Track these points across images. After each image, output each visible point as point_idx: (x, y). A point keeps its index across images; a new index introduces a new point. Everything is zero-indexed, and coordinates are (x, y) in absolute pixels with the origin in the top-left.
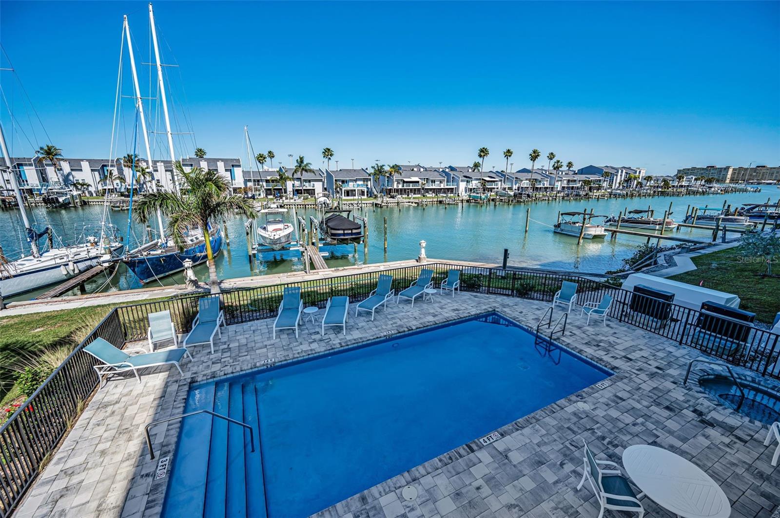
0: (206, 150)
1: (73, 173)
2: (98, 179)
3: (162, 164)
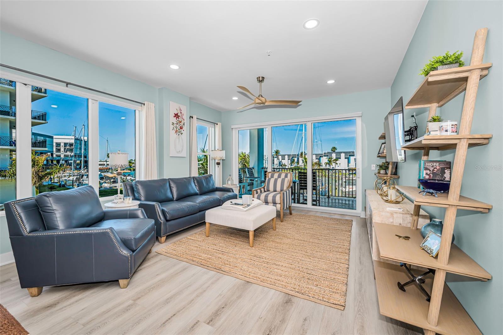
0: (337, 148)
1: (282, 160)
2: (290, 163)
3: (315, 155)
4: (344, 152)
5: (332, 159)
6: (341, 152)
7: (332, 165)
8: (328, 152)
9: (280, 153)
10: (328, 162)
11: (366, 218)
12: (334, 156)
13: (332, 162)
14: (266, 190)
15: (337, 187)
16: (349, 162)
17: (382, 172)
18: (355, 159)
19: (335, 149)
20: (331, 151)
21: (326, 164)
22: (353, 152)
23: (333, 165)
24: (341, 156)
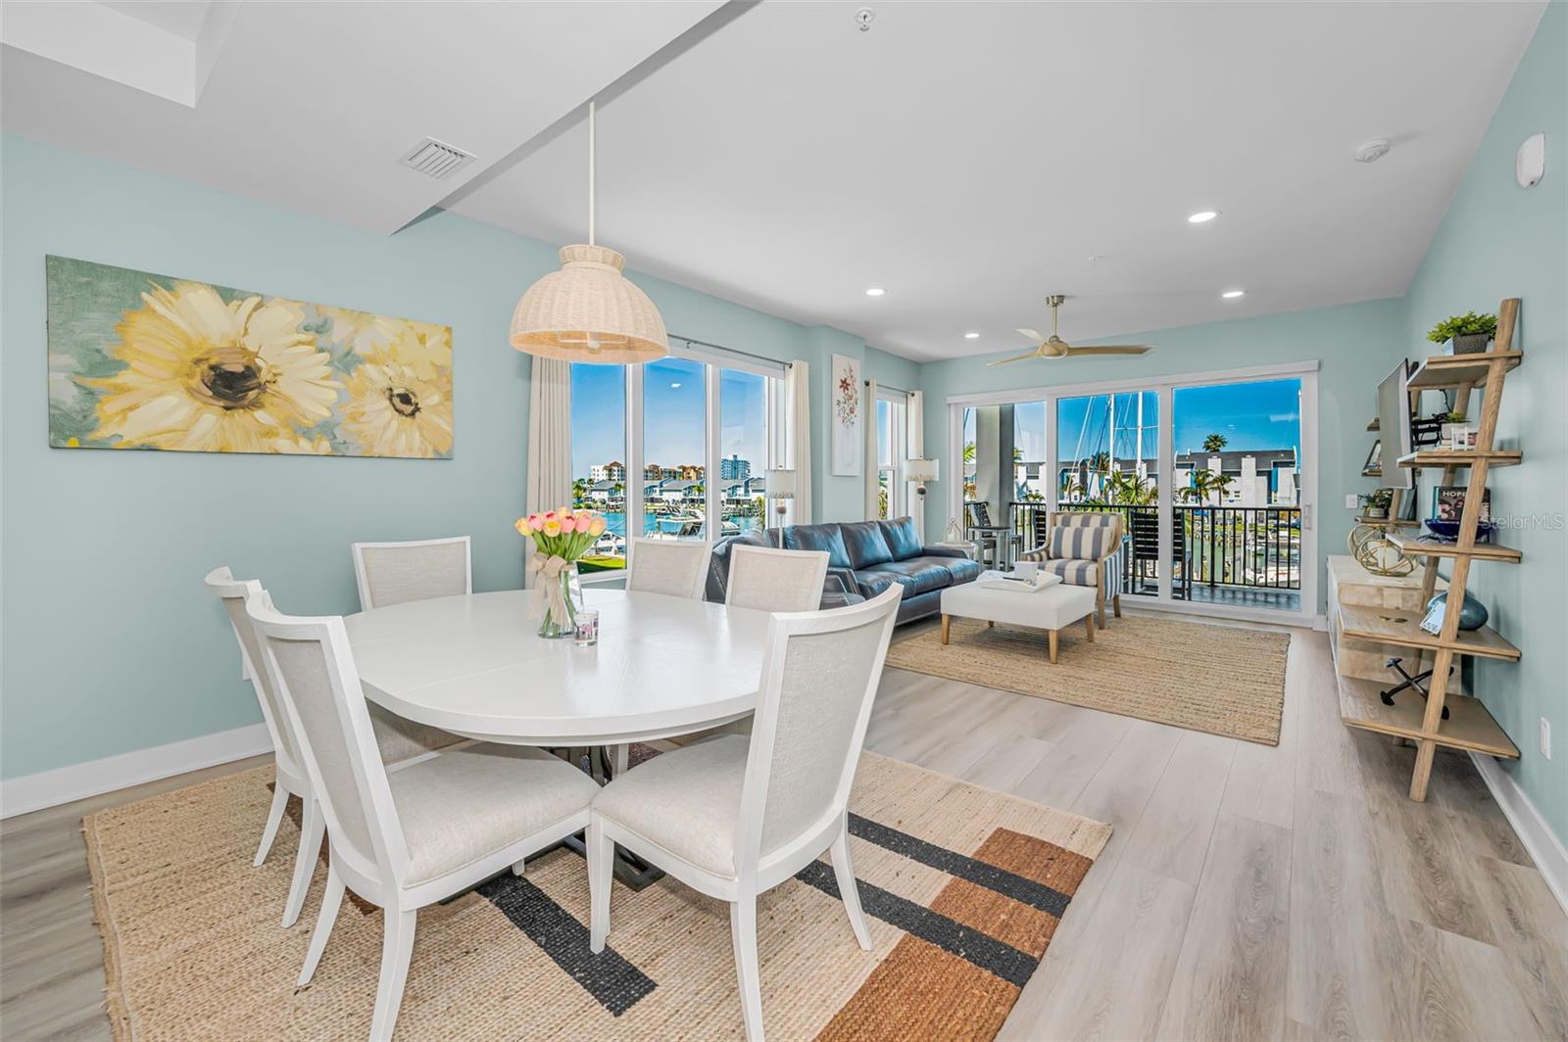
0: (1227, 438)
4: (1253, 454)
5: (1208, 476)
6: (1244, 454)
7: (1208, 498)
8: (1191, 454)
9: (1020, 458)
10: (1194, 486)
11: (1327, 633)
12: (1215, 466)
13: (1208, 487)
14: (1051, 555)
15: (1229, 570)
16: (1271, 488)
17: (1374, 512)
18: (1294, 475)
19: (1218, 443)
20: (1203, 451)
21: (1187, 493)
22: (1290, 453)
23: (1210, 496)
24: (1241, 468)
